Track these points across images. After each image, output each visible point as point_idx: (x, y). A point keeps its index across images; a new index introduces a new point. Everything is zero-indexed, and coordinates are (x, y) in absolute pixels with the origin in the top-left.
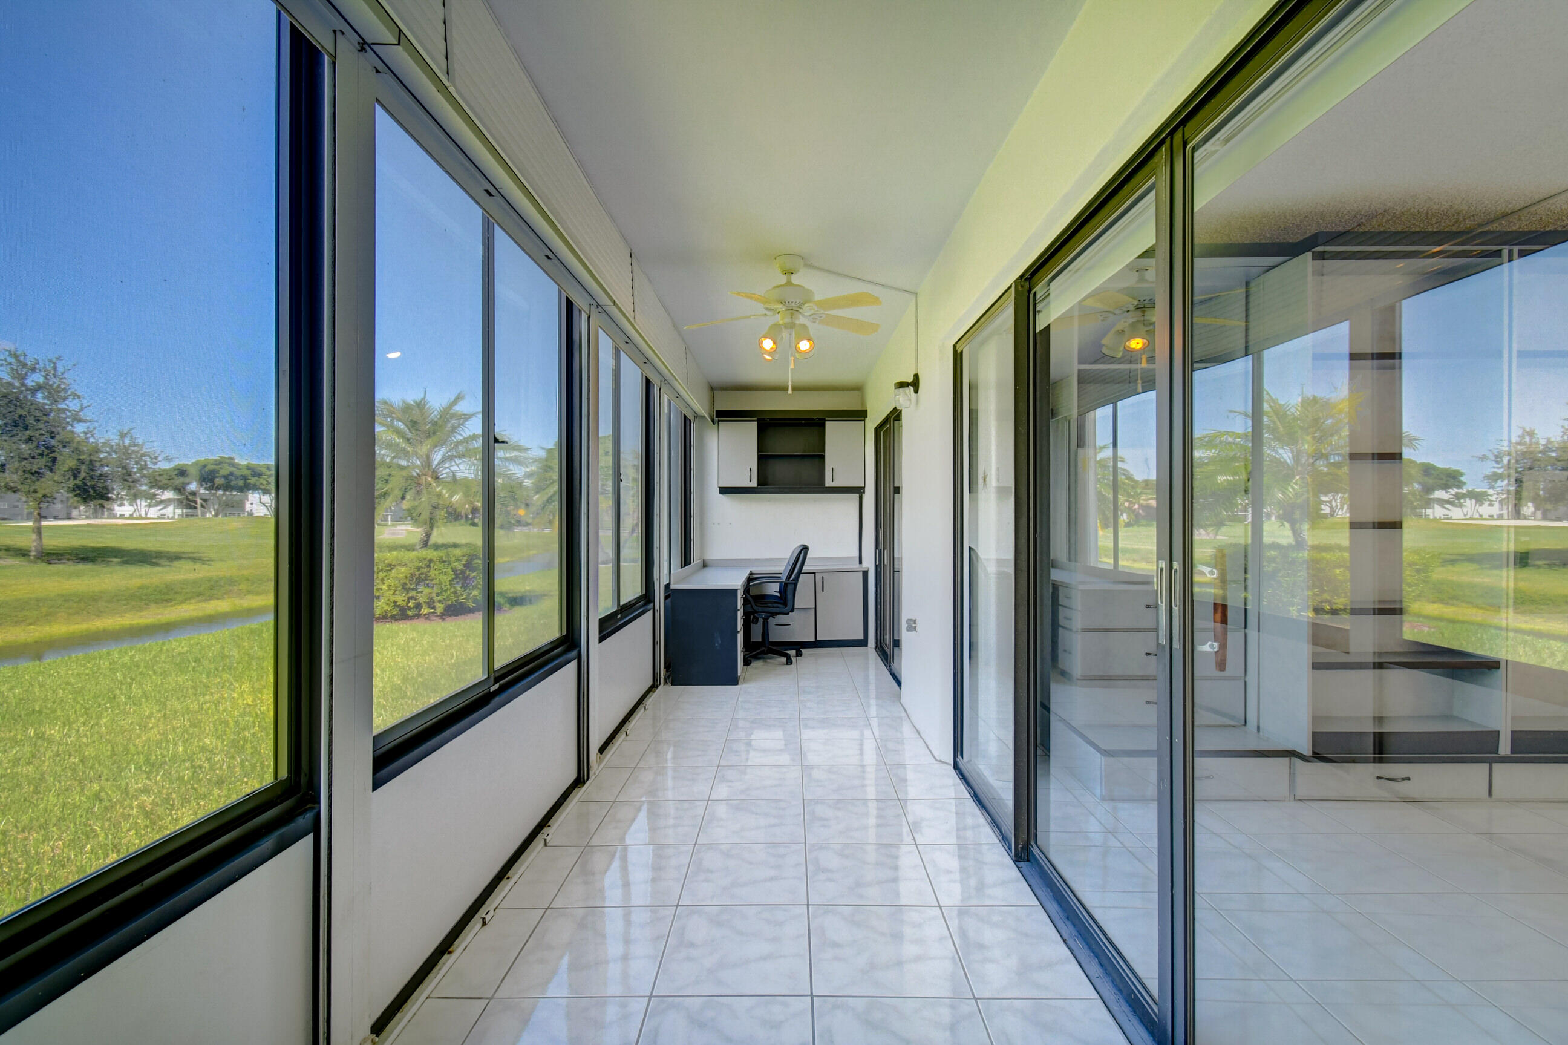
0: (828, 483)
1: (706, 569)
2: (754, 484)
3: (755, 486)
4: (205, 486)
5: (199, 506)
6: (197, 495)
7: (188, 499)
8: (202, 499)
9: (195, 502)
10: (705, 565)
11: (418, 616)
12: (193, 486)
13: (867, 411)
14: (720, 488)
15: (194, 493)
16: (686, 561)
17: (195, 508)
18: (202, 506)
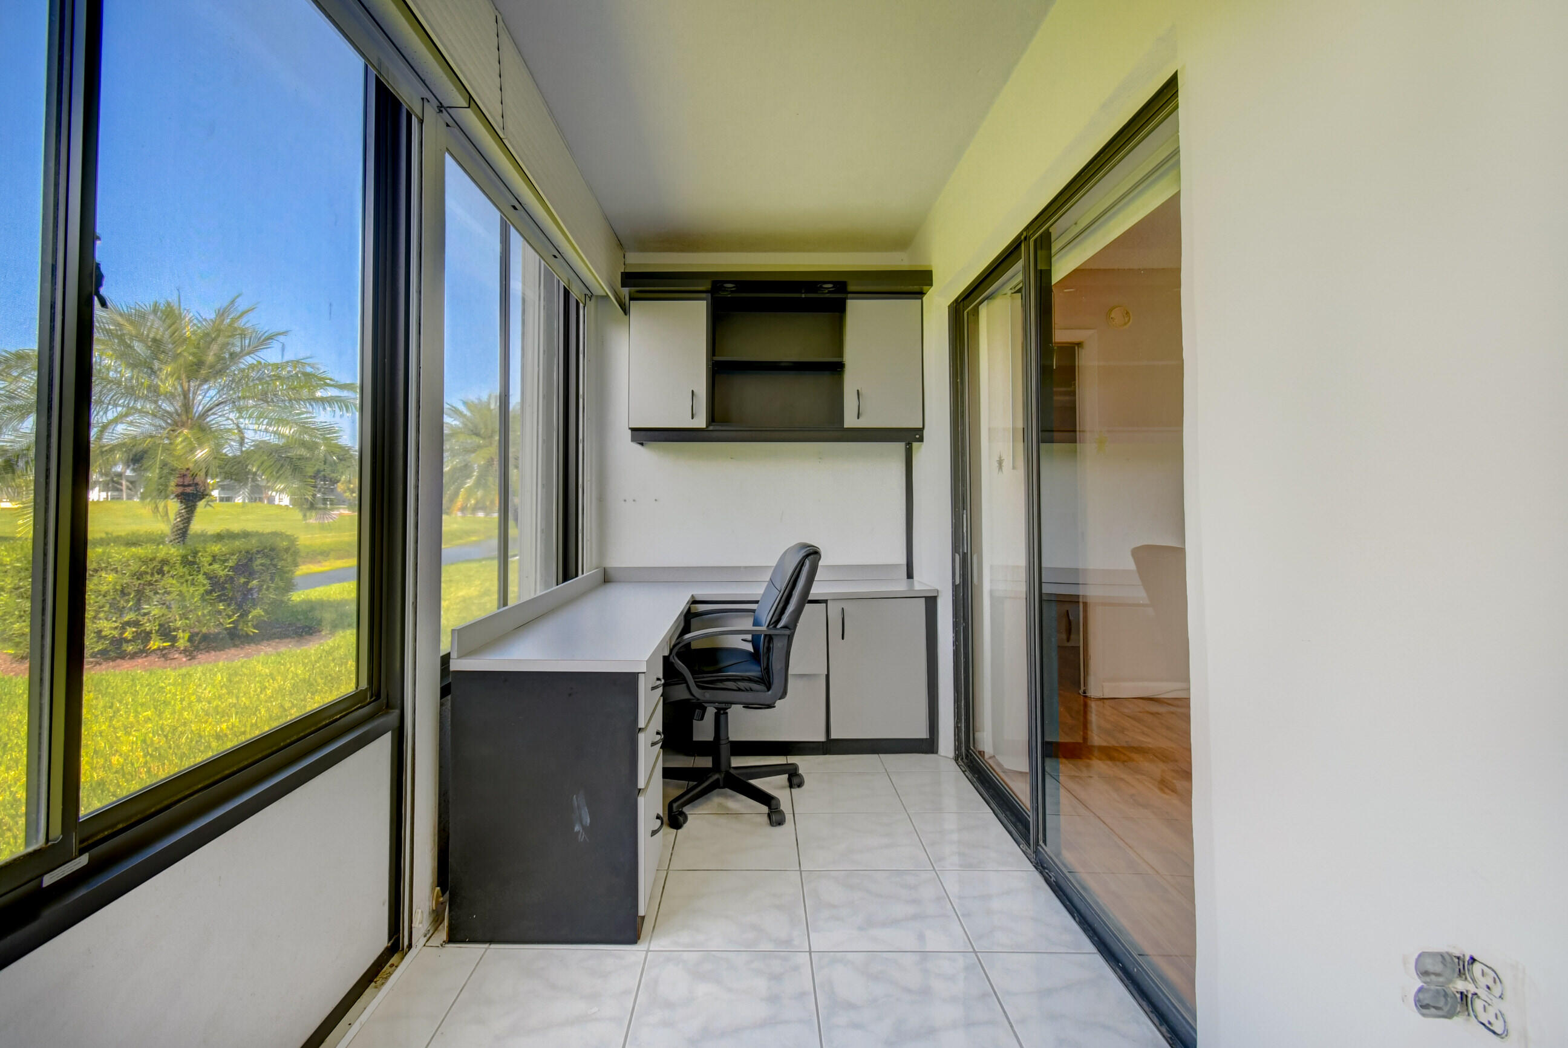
0: (850, 421)
1: (608, 585)
2: (701, 422)
3: (704, 425)
4: (132, 466)
5: (124, 488)
6: (123, 476)
7: (113, 482)
8: (127, 481)
9: (121, 484)
10: (607, 578)
11: (144, 652)
12: (119, 468)
13: (931, 271)
14: (633, 430)
15: (120, 475)
16: (568, 568)
17: (121, 490)
18: (129, 488)
